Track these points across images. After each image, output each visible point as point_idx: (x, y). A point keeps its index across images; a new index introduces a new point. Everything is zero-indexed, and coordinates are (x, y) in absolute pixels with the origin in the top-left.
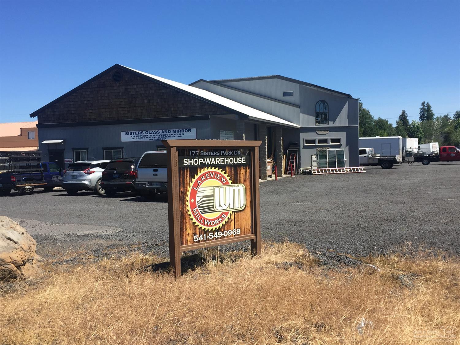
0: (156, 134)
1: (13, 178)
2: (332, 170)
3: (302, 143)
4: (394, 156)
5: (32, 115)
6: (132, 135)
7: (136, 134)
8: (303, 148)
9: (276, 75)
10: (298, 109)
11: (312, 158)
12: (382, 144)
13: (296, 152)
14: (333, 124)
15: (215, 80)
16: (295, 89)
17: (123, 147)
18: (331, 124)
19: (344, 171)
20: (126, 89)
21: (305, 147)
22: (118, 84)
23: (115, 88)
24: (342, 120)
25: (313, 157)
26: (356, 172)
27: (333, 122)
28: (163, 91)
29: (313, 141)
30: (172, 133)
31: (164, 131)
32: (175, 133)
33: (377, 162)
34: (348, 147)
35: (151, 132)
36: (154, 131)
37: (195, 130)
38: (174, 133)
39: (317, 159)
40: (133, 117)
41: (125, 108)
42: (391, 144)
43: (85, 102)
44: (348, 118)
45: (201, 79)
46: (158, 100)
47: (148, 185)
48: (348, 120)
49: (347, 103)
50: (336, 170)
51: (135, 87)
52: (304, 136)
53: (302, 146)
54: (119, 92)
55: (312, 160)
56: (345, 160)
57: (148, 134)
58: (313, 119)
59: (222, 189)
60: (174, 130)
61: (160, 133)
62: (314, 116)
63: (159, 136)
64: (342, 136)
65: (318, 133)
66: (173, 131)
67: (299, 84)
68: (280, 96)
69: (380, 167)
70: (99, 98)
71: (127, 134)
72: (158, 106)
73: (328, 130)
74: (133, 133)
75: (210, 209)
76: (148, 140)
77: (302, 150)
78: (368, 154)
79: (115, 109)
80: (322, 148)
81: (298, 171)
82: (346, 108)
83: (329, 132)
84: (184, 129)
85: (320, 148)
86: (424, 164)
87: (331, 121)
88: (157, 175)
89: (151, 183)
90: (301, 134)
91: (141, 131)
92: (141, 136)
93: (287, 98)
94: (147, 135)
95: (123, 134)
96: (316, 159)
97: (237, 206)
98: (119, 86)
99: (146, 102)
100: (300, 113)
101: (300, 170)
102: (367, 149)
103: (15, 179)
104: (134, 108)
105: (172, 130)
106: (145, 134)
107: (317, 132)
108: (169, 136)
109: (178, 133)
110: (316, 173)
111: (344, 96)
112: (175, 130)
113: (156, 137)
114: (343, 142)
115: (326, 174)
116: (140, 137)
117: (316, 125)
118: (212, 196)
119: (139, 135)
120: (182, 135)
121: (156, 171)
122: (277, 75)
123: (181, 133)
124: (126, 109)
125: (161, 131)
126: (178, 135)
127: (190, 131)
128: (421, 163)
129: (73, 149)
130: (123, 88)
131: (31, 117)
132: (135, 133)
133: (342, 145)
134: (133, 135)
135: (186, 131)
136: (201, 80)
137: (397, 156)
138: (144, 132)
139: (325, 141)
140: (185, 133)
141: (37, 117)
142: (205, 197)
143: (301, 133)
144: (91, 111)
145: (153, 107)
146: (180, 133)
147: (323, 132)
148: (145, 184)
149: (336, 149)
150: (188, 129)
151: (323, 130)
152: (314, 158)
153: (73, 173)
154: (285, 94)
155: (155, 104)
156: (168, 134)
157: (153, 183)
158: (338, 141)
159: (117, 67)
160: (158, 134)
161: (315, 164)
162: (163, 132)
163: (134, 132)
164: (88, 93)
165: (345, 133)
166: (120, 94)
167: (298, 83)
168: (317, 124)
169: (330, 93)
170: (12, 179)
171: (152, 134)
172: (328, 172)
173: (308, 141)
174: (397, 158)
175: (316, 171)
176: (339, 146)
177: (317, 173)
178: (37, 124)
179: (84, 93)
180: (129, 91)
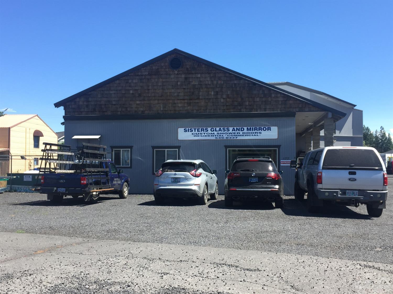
0: (224, 132)
5: (57, 105)
6: (192, 133)
7: (198, 131)
17: (180, 146)
18: (338, 134)
20: (186, 78)
22: (176, 72)
23: (172, 76)
24: (347, 130)
27: (339, 131)
28: (236, 82)
30: (245, 131)
31: (235, 128)
32: (250, 132)
35: (218, 129)
36: (222, 128)
37: (276, 128)
38: (248, 131)
40: (195, 111)
41: (184, 99)
43: (131, 92)
44: (352, 128)
46: (229, 92)
47: (341, 194)
48: (352, 130)
49: (352, 113)
51: (199, 76)
54: (177, 82)
57: (215, 132)
60: (249, 128)
61: (231, 131)
63: (228, 134)
66: (248, 128)
67: (310, 92)
70: (150, 88)
71: (185, 131)
72: (228, 99)
74: (194, 130)
76: (214, 138)
79: (171, 101)
82: (350, 118)
84: (262, 127)
88: (355, 180)
89: (344, 191)
91: (205, 128)
92: (204, 134)
94: (212, 132)
95: (181, 130)
98: (177, 74)
99: (212, 94)
104: (197, 101)
105: (245, 128)
106: (210, 132)
108: (242, 134)
109: (254, 131)
112: (250, 128)
113: (224, 135)
116: (203, 135)
119: (203, 132)
120: (258, 134)
121: (354, 173)
122: (287, 82)
123: (258, 132)
124: (186, 101)
125: (231, 129)
126: (254, 134)
127: (269, 129)
129: (112, 147)
130: (183, 76)
131: (55, 107)
132: (196, 130)
134: (193, 132)
135: (265, 129)
138: (209, 129)
140: (263, 132)
141: (63, 107)
144: (138, 102)
145: (222, 100)
146: (256, 131)
148: (337, 193)
150: (267, 127)
155: (224, 96)
156: (241, 132)
157: (347, 191)
159: (176, 52)
160: (228, 132)
162: (233, 130)
163: (195, 129)
164: (136, 81)
165: (350, 142)
166: (179, 83)
170: (82, 182)
171: (220, 132)
179: (130, 81)
180: (191, 80)
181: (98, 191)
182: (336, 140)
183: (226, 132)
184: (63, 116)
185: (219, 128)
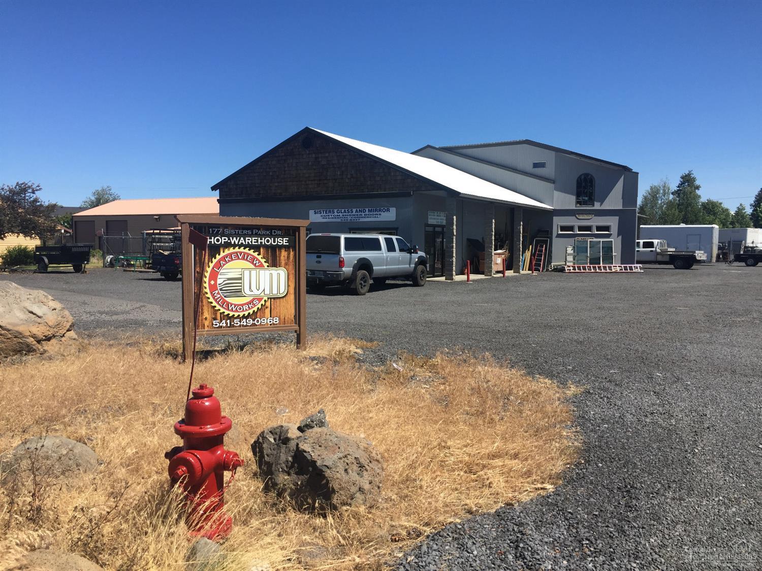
0: (348, 214)
1: (177, 260)
2: (594, 268)
3: (556, 231)
4: (693, 252)
5: (214, 188)
6: (320, 215)
7: (326, 213)
8: (556, 237)
9: (525, 139)
10: (552, 185)
11: (566, 251)
12: (688, 235)
13: (546, 242)
14: (601, 206)
15: (448, 146)
16: (549, 158)
17: (311, 229)
18: (597, 206)
19: (611, 270)
20: (316, 158)
21: (559, 236)
22: (308, 152)
23: (305, 156)
24: (614, 201)
25: (568, 249)
26: (629, 271)
27: (600, 203)
28: (359, 160)
29: (571, 228)
30: (367, 213)
31: (358, 209)
32: (371, 213)
33: (667, 259)
34: (620, 237)
35: (343, 211)
36: (346, 210)
37: (395, 209)
38: (369, 213)
39: (574, 252)
40: (323, 192)
41: (314, 180)
42: (700, 235)
43: (271, 174)
44: (622, 198)
46: (353, 171)
47: (310, 275)
48: (622, 200)
49: (623, 177)
50: (599, 268)
51: (327, 155)
52: (558, 221)
53: (554, 234)
54: (309, 162)
55: (566, 253)
56: (614, 254)
57: (340, 214)
58: (573, 198)
59: (253, 273)
60: (370, 209)
61: (354, 213)
62: (573, 194)
63: (352, 216)
64: (613, 222)
65: (578, 217)
68: (529, 168)
69: (672, 266)
70: (286, 169)
71: (315, 213)
72: (352, 179)
74: (322, 212)
75: (238, 293)
76: (339, 220)
77: (555, 240)
78: (656, 248)
79: (303, 183)
80: (583, 238)
81: (547, 266)
82: (620, 185)
84: (382, 209)
85: (580, 238)
86: (748, 265)
87: (597, 201)
88: (319, 262)
89: (313, 272)
90: (555, 219)
91: (332, 210)
93: (539, 171)
94: (338, 214)
95: (311, 212)
96: (572, 252)
97: (275, 292)
98: (309, 154)
99: (339, 174)
100: (555, 191)
101: (550, 266)
102: (656, 241)
103: (178, 262)
104: (325, 182)
105: (367, 210)
106: (336, 214)
107: (577, 216)
108: (364, 216)
109: (374, 213)
110: (570, 270)
111: (616, 168)
113: (348, 217)
114: (614, 230)
115: (584, 272)
116: (330, 217)
117: (576, 207)
118: (240, 279)
119: (330, 214)
120: (379, 216)
121: (319, 257)
123: (378, 213)
124: (316, 182)
125: (354, 210)
126: (375, 216)
127: (388, 210)
128: (743, 264)
130: (314, 156)
131: (212, 191)
132: (325, 212)
133: (611, 234)
134: (322, 214)
135: (384, 210)
136: (429, 146)
137: (697, 252)
138: (335, 211)
139: (588, 228)
140: (382, 213)
141: (218, 191)
142: (229, 279)
143: (554, 217)
144: (276, 184)
145: (347, 181)
146: (376, 213)
147: (586, 217)
149: (602, 240)
150: (386, 208)
151: (586, 214)
152: (570, 250)
154: (536, 165)
155: (349, 176)
156: (363, 214)
157: (316, 272)
158: (607, 228)
159: (307, 131)
160: (352, 214)
161: (570, 258)
162: (356, 212)
163: (323, 211)
164: (274, 162)
165: (618, 217)
166: (310, 163)
167: (553, 151)
168: (578, 205)
169: (598, 163)
170: (176, 262)
171: (345, 214)
172: (588, 270)
173: (563, 228)
174: (696, 255)
175: (571, 268)
176: (608, 236)
177: (572, 271)
178: (219, 198)
179: (270, 163)
180: (320, 160)
182: (593, 215)
183: (350, 213)
184: (218, 200)
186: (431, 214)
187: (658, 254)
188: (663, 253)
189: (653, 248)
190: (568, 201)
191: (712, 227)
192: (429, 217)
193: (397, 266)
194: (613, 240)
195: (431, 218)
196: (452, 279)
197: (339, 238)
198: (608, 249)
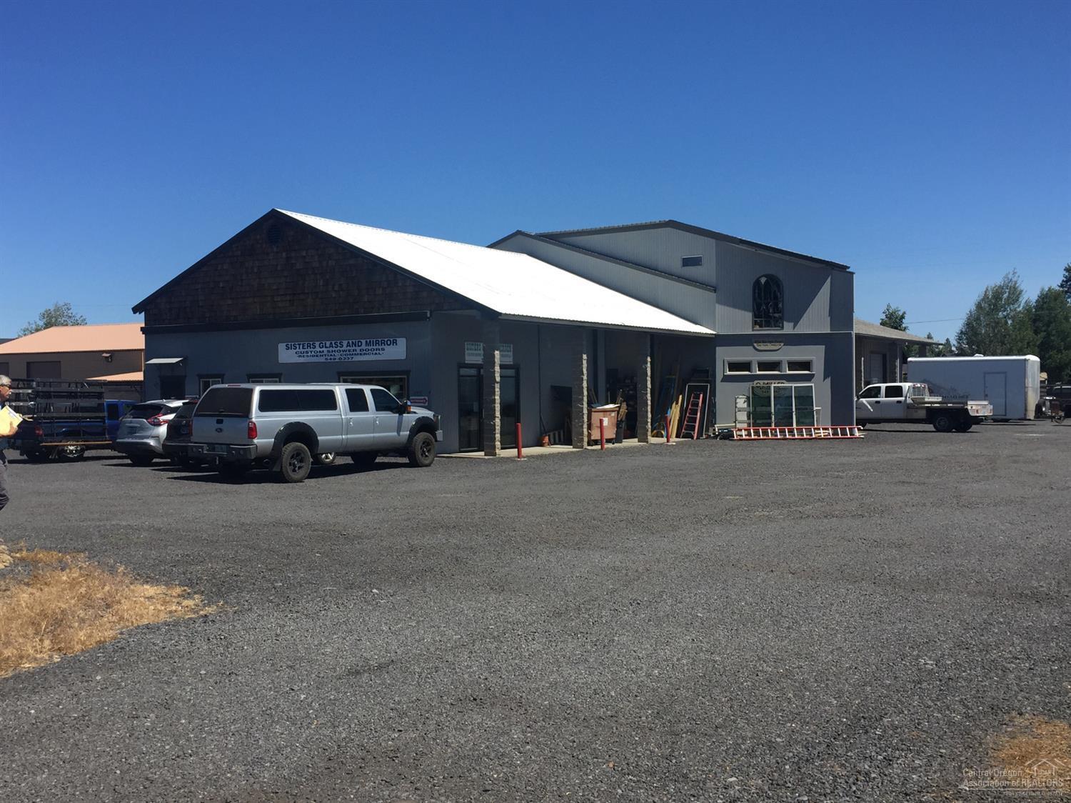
0: (336, 349)
1: (39, 430)
2: (782, 432)
3: (721, 370)
4: (962, 403)
5: (136, 310)
6: (296, 351)
7: (303, 348)
8: (721, 381)
9: (667, 220)
10: (713, 295)
11: (736, 403)
12: (985, 373)
13: (704, 390)
14: (794, 328)
16: (704, 249)
18: (788, 328)
19: (811, 435)
20: (288, 259)
21: (726, 379)
23: (271, 256)
24: (816, 319)
25: (738, 400)
26: (849, 436)
27: (792, 324)
28: (352, 262)
29: (746, 366)
30: (364, 347)
31: (350, 342)
32: (370, 348)
33: (922, 414)
34: (828, 380)
35: (328, 344)
36: (333, 342)
37: (404, 340)
38: (367, 347)
39: (749, 405)
40: (299, 314)
41: (286, 295)
43: (221, 285)
44: (830, 314)
45: (518, 231)
46: (342, 280)
47: (207, 450)
48: (829, 318)
49: (829, 280)
50: (791, 431)
51: (304, 253)
52: (724, 355)
53: (719, 377)
54: (277, 265)
55: (736, 407)
56: (815, 408)
57: (324, 349)
58: (748, 316)
60: (368, 340)
61: (345, 347)
62: (745, 309)
63: (342, 352)
64: (816, 355)
65: (758, 348)
66: (366, 342)
67: (714, 241)
68: (676, 266)
69: (930, 427)
70: (244, 277)
71: (287, 348)
72: (341, 293)
73: (780, 342)
74: (298, 346)
76: (322, 360)
77: (720, 386)
78: (906, 397)
79: (269, 299)
80: (766, 382)
81: (707, 430)
82: (825, 293)
83: (784, 345)
84: (386, 340)
85: (761, 382)
87: (789, 321)
88: (220, 430)
90: (719, 350)
91: (311, 343)
92: (311, 352)
93: (691, 271)
94: (321, 350)
95: (282, 347)
96: (745, 405)
98: (277, 252)
99: (321, 284)
100: (717, 305)
101: (711, 429)
102: (906, 386)
103: (41, 432)
104: (302, 297)
105: (364, 342)
106: (318, 349)
107: (755, 344)
108: (359, 352)
109: (375, 347)
110: (741, 436)
111: (817, 265)
112: (370, 341)
113: (336, 354)
114: (818, 368)
115: (765, 439)
116: (309, 354)
117: (753, 330)
119: (309, 349)
120: (381, 352)
121: (221, 422)
122: (670, 221)
123: (380, 347)
124: (288, 298)
125: (345, 343)
126: (375, 351)
127: (395, 342)
129: (200, 376)
130: (284, 255)
131: (135, 313)
132: (301, 346)
133: (814, 374)
134: (298, 350)
135: (389, 342)
136: (519, 233)
137: (969, 403)
138: (317, 344)
139: (775, 365)
140: (386, 347)
141: (143, 313)
143: (717, 348)
144: (230, 302)
145: (334, 295)
146: (377, 347)
147: (770, 347)
149: (794, 385)
150: (392, 340)
151: (770, 342)
152: (741, 403)
153: (131, 422)
154: (687, 262)
155: (337, 288)
156: (358, 349)
157: (216, 446)
158: (806, 365)
159: (273, 214)
160: (341, 349)
161: (742, 416)
162: (348, 345)
163: (299, 344)
164: (225, 267)
165: (823, 347)
166: (279, 268)
167: (712, 238)
168: (757, 327)
169: (787, 258)
170: (37, 432)
171: (331, 349)
172: (772, 434)
173: (733, 366)
175: (744, 433)
176: (809, 378)
177: (744, 437)
178: (143, 325)
179: (219, 268)
180: (293, 262)
181: (80, 445)
182: (782, 344)
183: (339, 348)
184: (142, 329)
185: (347, 342)
186: (469, 347)
187: (909, 407)
188: (917, 405)
189: (902, 396)
190: (740, 321)
191: (1025, 360)
192: (467, 352)
193: (372, 435)
194: (813, 385)
195: (469, 355)
196: (495, 454)
197: (251, 391)
198: (805, 399)
